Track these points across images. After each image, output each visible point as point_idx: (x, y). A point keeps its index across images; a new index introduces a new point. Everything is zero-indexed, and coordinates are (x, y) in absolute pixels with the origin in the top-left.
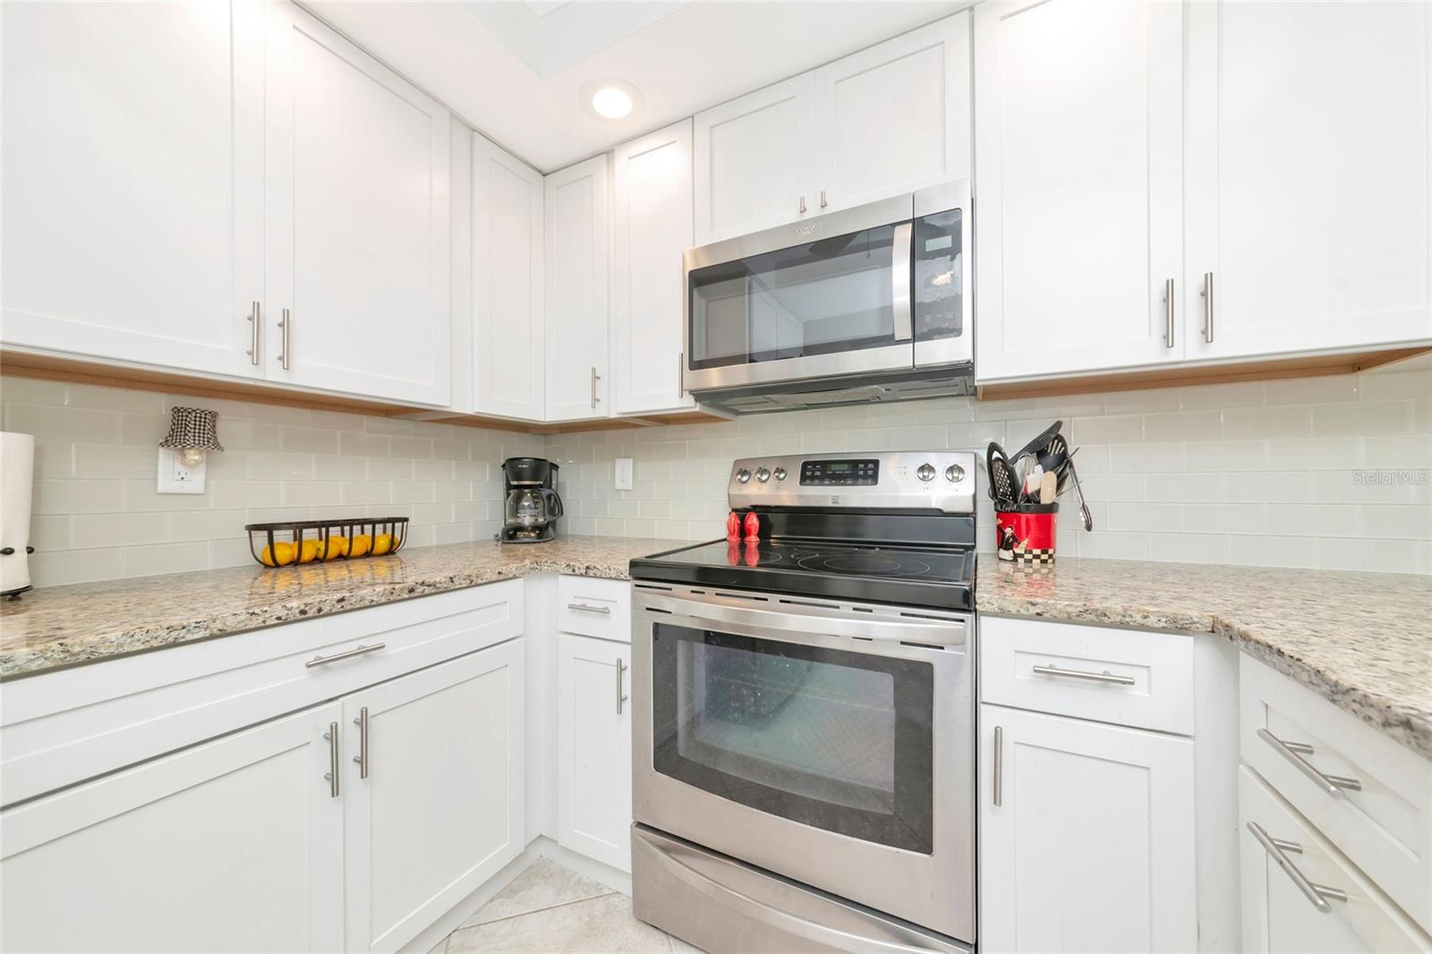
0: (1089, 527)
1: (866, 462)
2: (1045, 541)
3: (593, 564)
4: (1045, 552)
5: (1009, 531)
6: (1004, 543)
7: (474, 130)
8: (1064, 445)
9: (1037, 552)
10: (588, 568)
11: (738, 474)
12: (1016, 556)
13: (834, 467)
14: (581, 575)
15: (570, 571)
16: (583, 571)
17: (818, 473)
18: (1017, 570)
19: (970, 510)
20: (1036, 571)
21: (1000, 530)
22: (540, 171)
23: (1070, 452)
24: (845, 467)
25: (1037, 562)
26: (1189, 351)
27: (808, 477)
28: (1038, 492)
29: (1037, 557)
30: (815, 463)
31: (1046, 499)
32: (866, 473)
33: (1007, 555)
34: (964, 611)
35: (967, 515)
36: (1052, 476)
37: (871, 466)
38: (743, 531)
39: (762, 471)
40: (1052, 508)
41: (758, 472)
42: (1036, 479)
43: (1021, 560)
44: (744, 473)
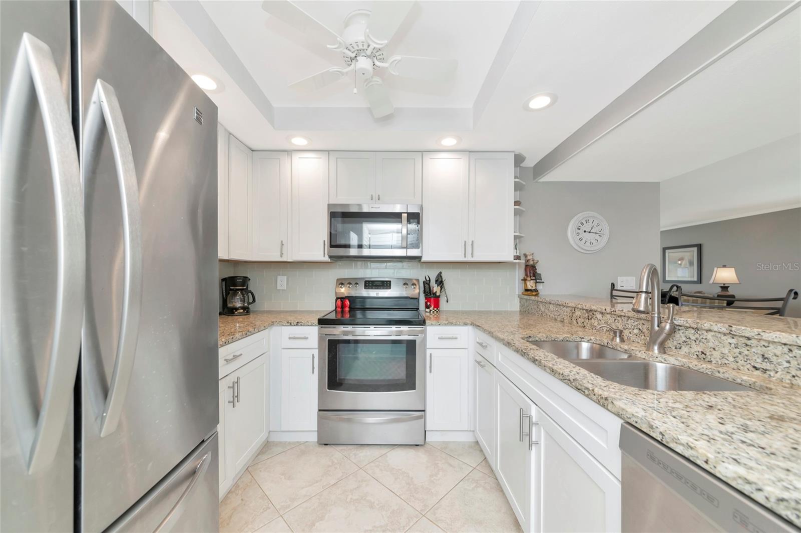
0: (447, 302)
1: (387, 281)
2: (437, 305)
3: (300, 321)
4: (437, 309)
5: (429, 303)
6: (427, 307)
7: (231, 134)
8: (442, 279)
9: (435, 309)
10: (298, 322)
11: (340, 284)
12: (430, 310)
13: (376, 283)
14: (294, 325)
15: (289, 324)
16: (295, 324)
17: (370, 285)
18: (430, 314)
19: (418, 297)
20: (435, 315)
21: (426, 303)
22: (250, 149)
23: (443, 280)
24: (380, 283)
25: (435, 312)
26: (469, 259)
27: (367, 286)
28: (436, 292)
29: (435, 310)
30: (369, 281)
31: (438, 294)
32: (387, 285)
33: (428, 310)
34: (423, 325)
35: (417, 299)
36: (439, 287)
37: (388, 283)
38: (343, 306)
39: (350, 284)
40: (439, 297)
41: (348, 284)
42: (436, 289)
43: (432, 312)
44: (342, 284)
